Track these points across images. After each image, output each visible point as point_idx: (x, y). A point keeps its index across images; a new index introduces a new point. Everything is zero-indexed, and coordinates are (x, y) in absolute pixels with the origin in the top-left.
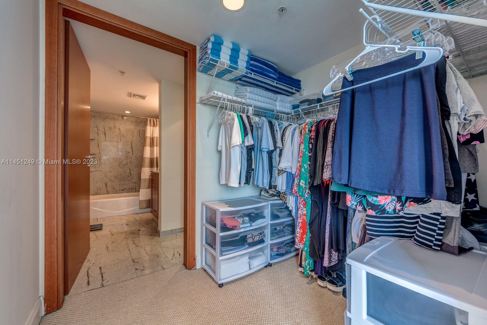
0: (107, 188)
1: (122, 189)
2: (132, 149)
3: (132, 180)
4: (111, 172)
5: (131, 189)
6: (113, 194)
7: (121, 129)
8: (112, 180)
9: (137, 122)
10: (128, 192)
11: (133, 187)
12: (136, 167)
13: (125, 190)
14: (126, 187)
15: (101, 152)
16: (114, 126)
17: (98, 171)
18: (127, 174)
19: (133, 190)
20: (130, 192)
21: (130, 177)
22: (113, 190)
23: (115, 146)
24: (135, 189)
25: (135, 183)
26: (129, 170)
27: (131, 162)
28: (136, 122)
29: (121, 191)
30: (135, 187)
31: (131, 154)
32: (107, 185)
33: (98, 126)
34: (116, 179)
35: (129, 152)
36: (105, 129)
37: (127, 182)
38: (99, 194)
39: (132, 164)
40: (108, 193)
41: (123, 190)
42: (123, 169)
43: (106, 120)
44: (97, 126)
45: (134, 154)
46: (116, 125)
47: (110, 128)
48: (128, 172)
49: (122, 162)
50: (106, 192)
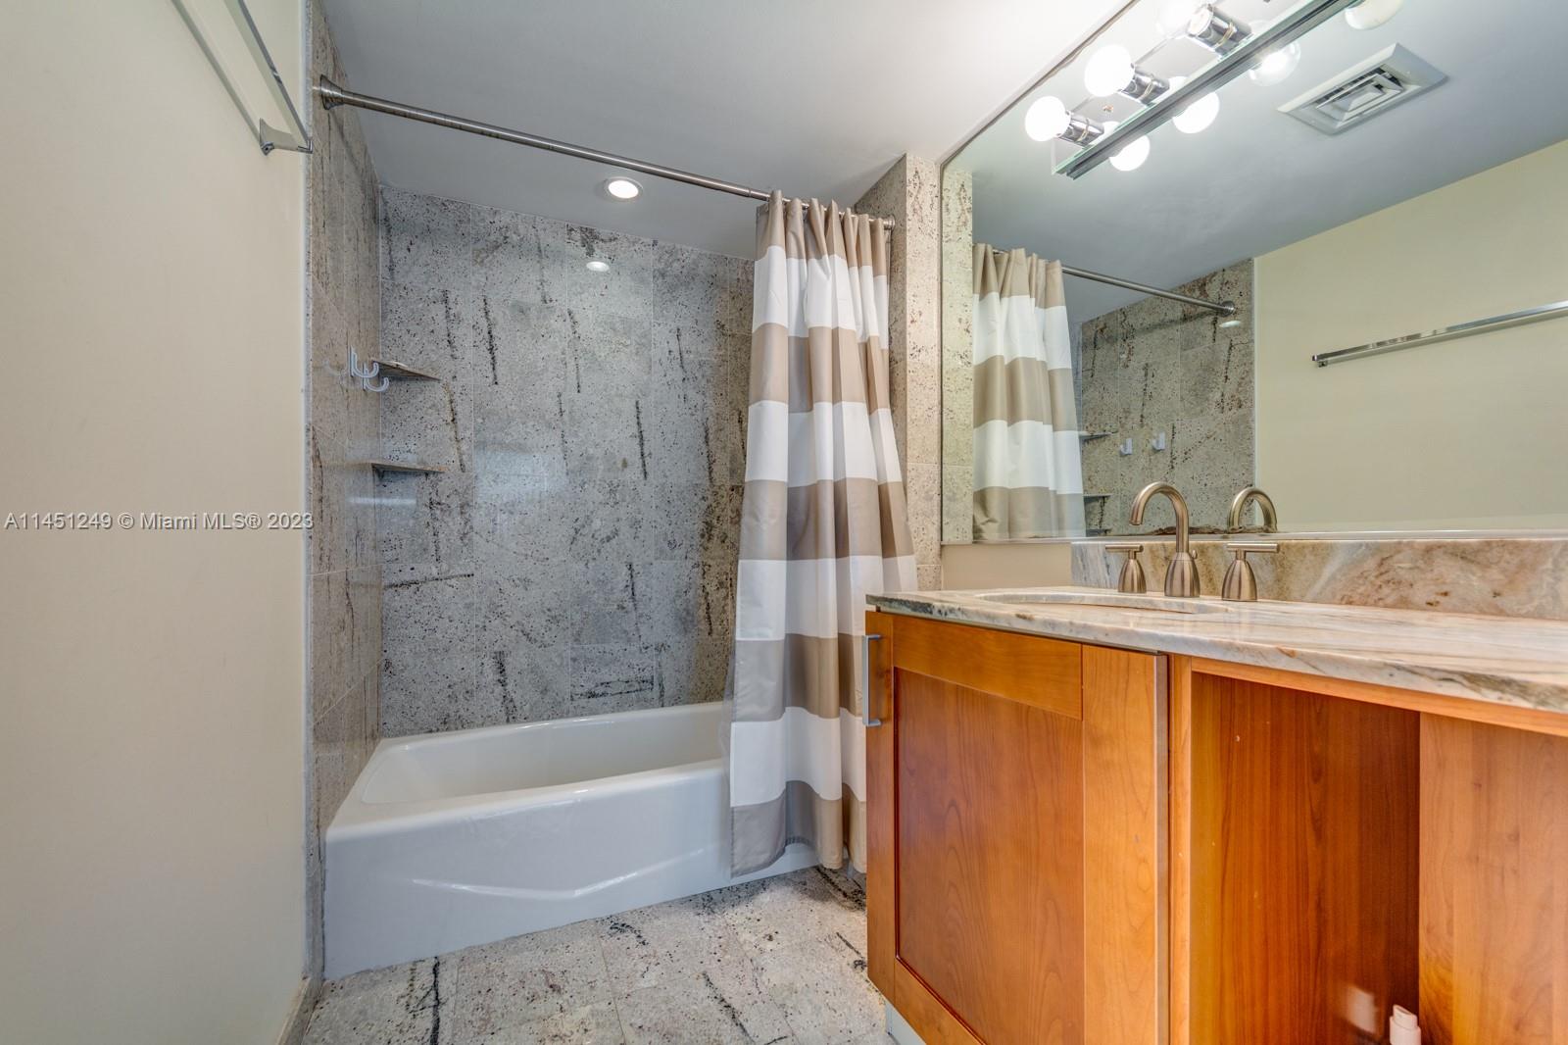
0: (503, 684)
1: (589, 686)
2: (642, 445)
3: (644, 629)
4: (526, 582)
5: (637, 686)
6: (540, 718)
7: (577, 318)
8: (533, 635)
9: (667, 279)
10: (619, 708)
11: (647, 675)
12: (662, 551)
13: (603, 694)
14: (613, 678)
15: (470, 459)
16: (539, 298)
17: (453, 582)
18: (618, 595)
19: (649, 695)
20: (631, 707)
21: (633, 615)
22: (537, 697)
23: (549, 425)
24: (656, 688)
25: (660, 648)
26: (625, 570)
27: (636, 524)
28: (663, 275)
29: (583, 701)
30: (660, 675)
31: (633, 474)
32: (508, 670)
33: (451, 297)
34: (554, 627)
35: (625, 464)
36: (491, 315)
37: (615, 647)
38: (463, 724)
39: (641, 534)
40: (511, 718)
41: (592, 695)
42: (591, 564)
43: (499, 255)
44: (445, 292)
45: (651, 476)
46: (555, 291)
47: (522, 310)
48: (621, 586)
49: (589, 519)
50: (496, 707)
